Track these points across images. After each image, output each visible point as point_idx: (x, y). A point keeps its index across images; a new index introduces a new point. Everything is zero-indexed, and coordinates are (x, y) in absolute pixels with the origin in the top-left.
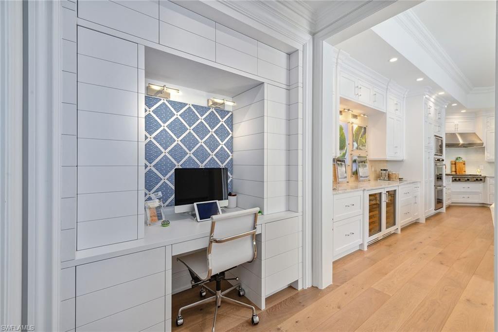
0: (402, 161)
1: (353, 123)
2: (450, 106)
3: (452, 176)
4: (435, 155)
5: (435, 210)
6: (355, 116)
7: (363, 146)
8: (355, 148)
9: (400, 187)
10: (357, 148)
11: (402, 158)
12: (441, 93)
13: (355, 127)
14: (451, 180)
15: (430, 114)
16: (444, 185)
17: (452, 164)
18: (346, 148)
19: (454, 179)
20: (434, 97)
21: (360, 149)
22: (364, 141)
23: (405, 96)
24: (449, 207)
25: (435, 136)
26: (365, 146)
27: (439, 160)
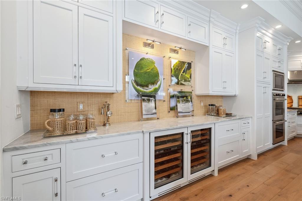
0: (235, 96)
1: (170, 57)
2: (292, 42)
3: (297, 110)
4: (274, 90)
5: (273, 144)
6: (175, 51)
7: (185, 81)
8: (173, 83)
9: (216, 125)
10: (178, 83)
11: (235, 94)
12: (278, 27)
13: (174, 62)
14: (296, 114)
15: (265, 48)
16: (286, 119)
17: (299, 99)
18: (159, 83)
19: (299, 112)
20: (271, 31)
21: (182, 84)
22: (188, 76)
23: (238, 31)
24: (293, 140)
25: (273, 71)
26: (189, 81)
27: (278, 95)
